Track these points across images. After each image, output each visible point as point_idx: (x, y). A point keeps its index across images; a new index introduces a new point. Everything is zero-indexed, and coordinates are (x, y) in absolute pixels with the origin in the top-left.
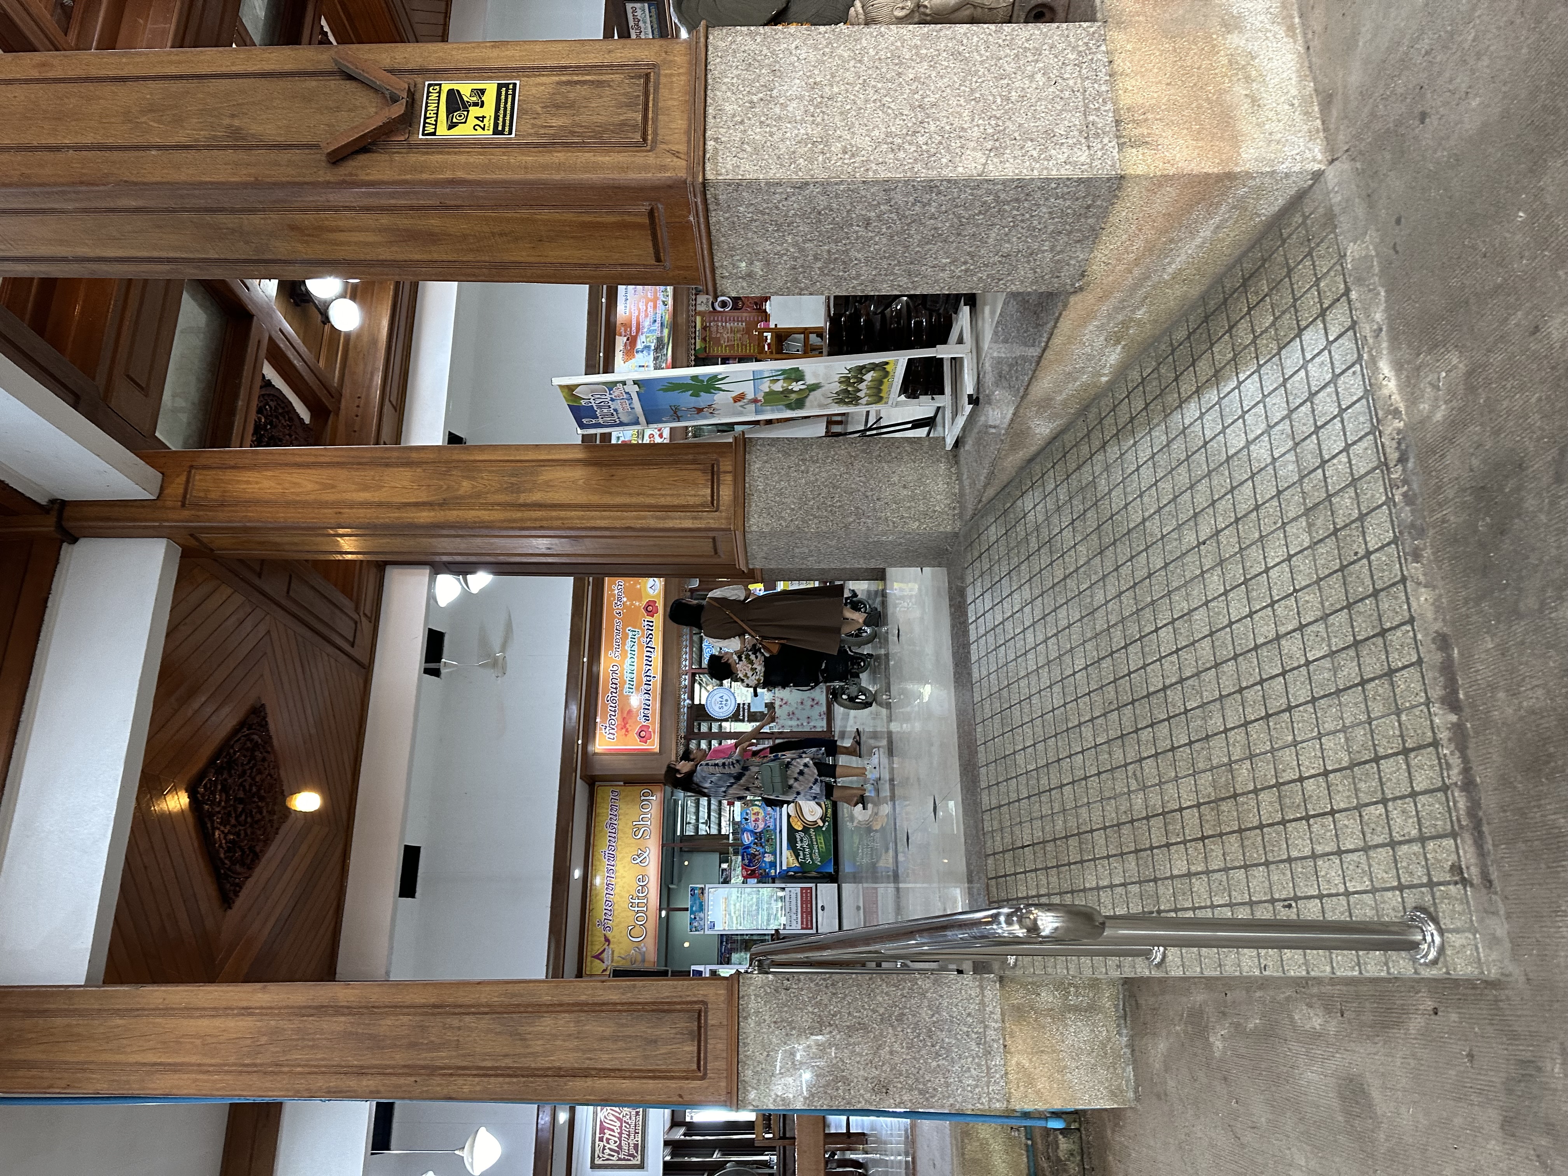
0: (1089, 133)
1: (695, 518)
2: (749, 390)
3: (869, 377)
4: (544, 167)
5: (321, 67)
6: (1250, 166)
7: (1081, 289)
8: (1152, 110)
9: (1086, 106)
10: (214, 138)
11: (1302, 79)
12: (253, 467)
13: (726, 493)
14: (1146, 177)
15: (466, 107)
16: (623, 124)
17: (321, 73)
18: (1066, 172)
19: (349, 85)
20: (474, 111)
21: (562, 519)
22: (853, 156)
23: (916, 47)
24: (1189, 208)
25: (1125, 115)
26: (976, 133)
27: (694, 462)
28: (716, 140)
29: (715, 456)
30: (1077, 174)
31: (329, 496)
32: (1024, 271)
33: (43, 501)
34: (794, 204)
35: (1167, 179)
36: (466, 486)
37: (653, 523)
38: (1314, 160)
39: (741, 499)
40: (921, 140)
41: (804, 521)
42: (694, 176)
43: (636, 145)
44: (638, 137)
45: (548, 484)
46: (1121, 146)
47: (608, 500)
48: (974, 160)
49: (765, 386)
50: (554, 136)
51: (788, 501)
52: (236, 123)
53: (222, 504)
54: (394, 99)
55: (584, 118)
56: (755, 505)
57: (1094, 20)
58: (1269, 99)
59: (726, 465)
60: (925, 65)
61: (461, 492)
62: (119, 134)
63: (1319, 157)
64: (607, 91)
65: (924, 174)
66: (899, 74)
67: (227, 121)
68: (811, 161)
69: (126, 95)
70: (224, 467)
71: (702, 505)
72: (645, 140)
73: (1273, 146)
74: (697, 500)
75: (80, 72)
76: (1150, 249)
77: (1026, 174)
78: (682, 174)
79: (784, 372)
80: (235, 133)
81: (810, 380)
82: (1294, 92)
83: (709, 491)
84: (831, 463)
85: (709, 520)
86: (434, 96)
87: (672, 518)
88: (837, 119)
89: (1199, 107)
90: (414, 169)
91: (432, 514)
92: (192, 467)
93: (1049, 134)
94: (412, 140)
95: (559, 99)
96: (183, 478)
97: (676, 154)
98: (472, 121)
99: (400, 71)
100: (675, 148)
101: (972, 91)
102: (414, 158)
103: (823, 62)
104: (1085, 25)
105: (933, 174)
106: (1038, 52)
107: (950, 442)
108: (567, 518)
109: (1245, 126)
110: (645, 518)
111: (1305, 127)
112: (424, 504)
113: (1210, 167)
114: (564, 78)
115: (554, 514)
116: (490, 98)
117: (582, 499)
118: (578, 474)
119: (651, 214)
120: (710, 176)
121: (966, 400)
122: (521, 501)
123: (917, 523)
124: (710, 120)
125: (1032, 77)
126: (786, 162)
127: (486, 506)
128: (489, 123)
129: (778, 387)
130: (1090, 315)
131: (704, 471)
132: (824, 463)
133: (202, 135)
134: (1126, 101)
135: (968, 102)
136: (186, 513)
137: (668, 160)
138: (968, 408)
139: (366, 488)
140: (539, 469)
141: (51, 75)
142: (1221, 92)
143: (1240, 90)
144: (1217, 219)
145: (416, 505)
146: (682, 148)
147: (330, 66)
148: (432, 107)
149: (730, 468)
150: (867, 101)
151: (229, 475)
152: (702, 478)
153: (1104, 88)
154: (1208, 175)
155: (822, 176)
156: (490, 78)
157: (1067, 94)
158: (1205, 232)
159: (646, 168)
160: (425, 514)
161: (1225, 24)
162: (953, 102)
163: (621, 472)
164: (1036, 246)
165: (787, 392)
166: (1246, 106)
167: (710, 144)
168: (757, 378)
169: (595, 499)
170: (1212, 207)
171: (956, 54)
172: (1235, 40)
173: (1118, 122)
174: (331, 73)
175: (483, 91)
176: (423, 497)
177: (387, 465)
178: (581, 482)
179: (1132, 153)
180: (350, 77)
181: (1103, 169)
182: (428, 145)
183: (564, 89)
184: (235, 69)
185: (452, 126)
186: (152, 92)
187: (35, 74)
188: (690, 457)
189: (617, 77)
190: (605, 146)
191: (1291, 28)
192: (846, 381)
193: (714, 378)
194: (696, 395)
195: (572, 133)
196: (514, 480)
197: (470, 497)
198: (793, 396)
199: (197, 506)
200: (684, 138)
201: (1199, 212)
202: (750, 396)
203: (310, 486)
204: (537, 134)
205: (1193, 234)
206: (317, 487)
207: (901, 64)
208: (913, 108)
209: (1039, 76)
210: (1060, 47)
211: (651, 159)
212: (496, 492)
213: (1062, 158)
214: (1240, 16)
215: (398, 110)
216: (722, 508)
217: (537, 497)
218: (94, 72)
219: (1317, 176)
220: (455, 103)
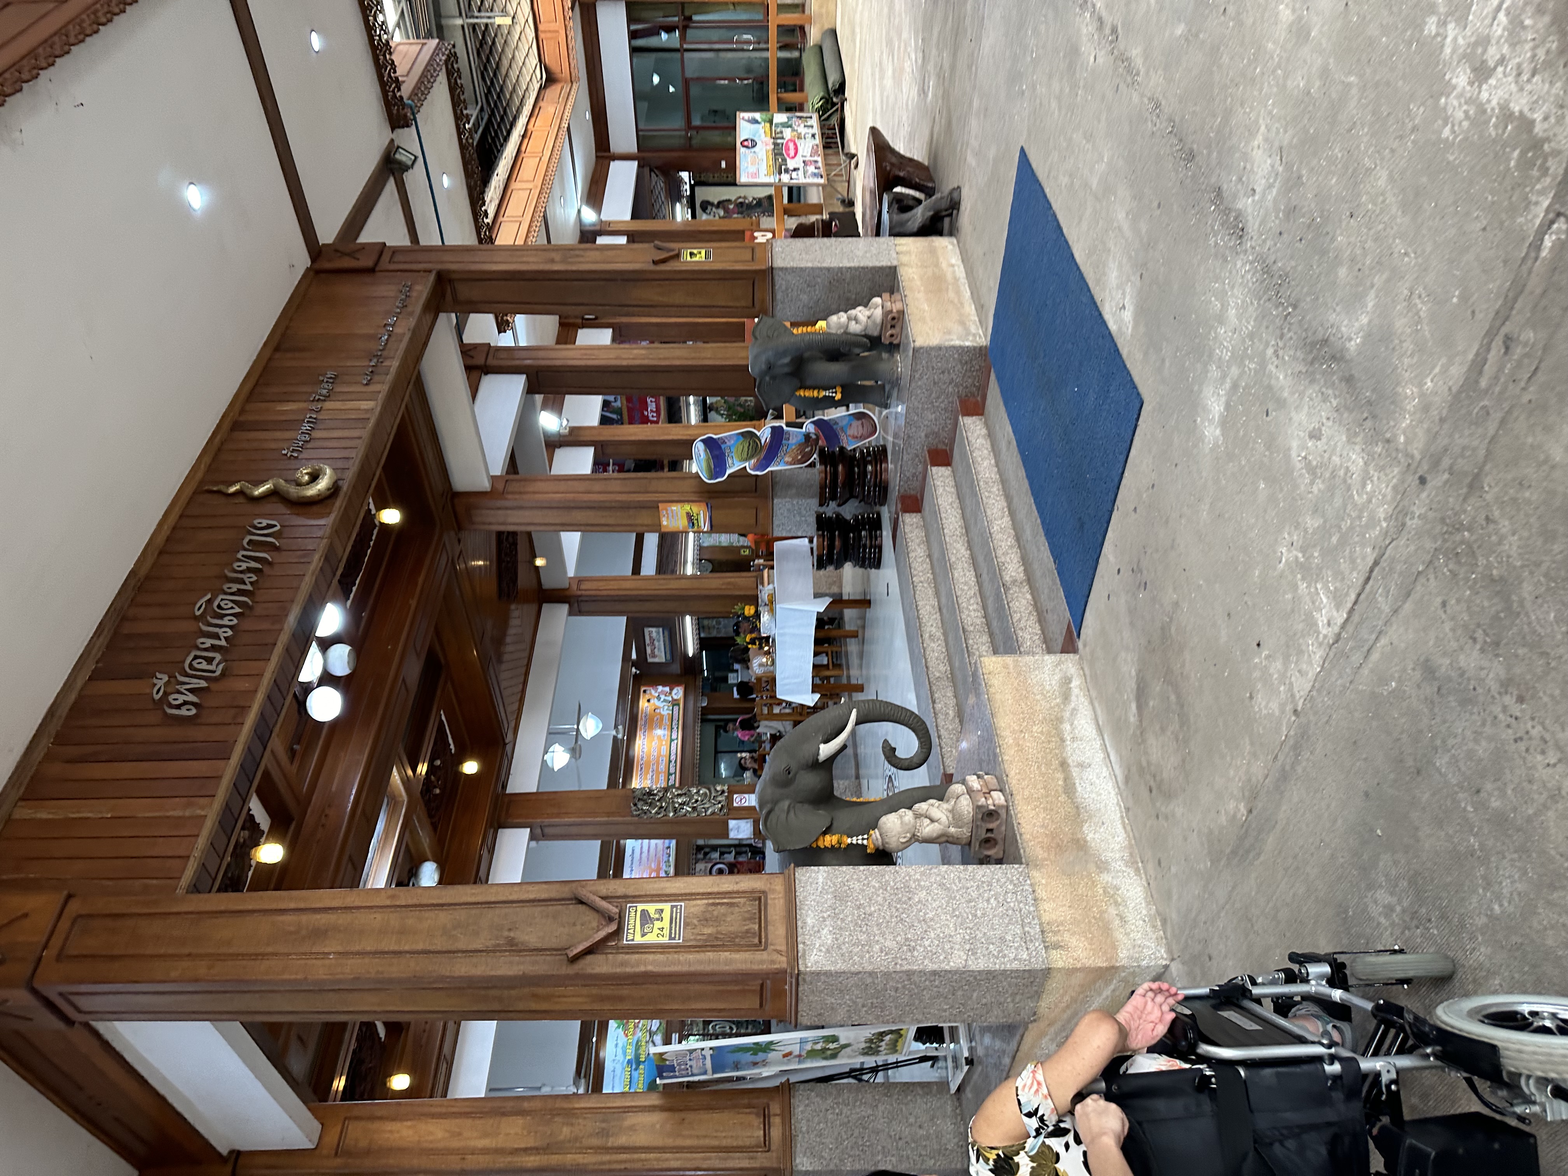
0: (1025, 938)
1: (752, 1158)
2: (796, 1050)
3: (888, 1038)
4: (700, 962)
5: (564, 896)
6: (1124, 962)
7: (1035, 1021)
8: (1062, 924)
9: (1022, 920)
10: (498, 945)
11: (1148, 904)
12: (393, 1119)
13: (776, 1133)
14: (1063, 968)
15: (652, 920)
16: (747, 931)
17: (563, 899)
18: (1015, 965)
19: (581, 908)
20: (658, 924)
21: (642, 1160)
22: (886, 954)
23: (918, 880)
24: (1094, 982)
25: (1047, 928)
26: (958, 938)
27: (749, 1106)
28: (804, 943)
29: (765, 1101)
30: (1022, 968)
31: (455, 1144)
32: (996, 1012)
33: (224, 1151)
34: (851, 981)
35: (1075, 970)
36: (566, 1131)
37: (718, 1164)
38: (1162, 958)
39: (789, 1141)
40: (927, 943)
41: (841, 1160)
42: (793, 969)
43: (755, 945)
44: (756, 941)
45: (632, 1128)
46: (1046, 948)
47: (680, 1142)
48: (960, 957)
49: (809, 1047)
50: (706, 940)
51: (827, 1141)
52: (512, 934)
53: (368, 1152)
54: (610, 919)
55: (723, 929)
56: (800, 1146)
57: (1021, 863)
58: (1130, 917)
59: (775, 1108)
60: (924, 893)
61: (562, 1137)
62: (440, 944)
63: (1165, 956)
64: (737, 909)
65: (931, 967)
66: (910, 899)
67: (506, 934)
68: (862, 957)
69: (443, 917)
70: (372, 1118)
71: (758, 1146)
72: (760, 942)
73: (1137, 949)
74: (753, 1142)
75: (415, 901)
76: (1074, 1000)
77: (991, 967)
78: (785, 965)
79: (824, 1037)
80: (511, 942)
81: (843, 1041)
82: (1144, 912)
83: (762, 1132)
84: (860, 1106)
85: (762, 1160)
86: (633, 914)
87: (733, 1158)
88: (875, 929)
89: (1090, 922)
90: (622, 964)
91: (538, 1158)
92: (346, 1119)
93: (1002, 939)
94: (620, 944)
95: (708, 916)
96: (338, 1128)
97: (779, 952)
98: (656, 931)
99: (612, 897)
100: (779, 948)
101: (954, 910)
102: (621, 957)
103: (863, 890)
104: (1016, 866)
105: (935, 967)
106: (990, 884)
107: (953, 1088)
108: (646, 1160)
109: (1119, 935)
110: (709, 1159)
111: (1154, 937)
112: (531, 1149)
113: (1101, 963)
114: (711, 901)
115: (636, 1156)
116: (666, 915)
117: (659, 1142)
118: (656, 1118)
119: (762, 985)
120: (802, 968)
121: (964, 1061)
122: (610, 1144)
123: (933, 1161)
124: (799, 930)
125: (988, 901)
126: (847, 959)
127: (583, 1150)
128: (666, 932)
129: (818, 1047)
130: (1042, 1034)
131: (757, 1115)
132: (854, 1106)
133: (490, 943)
134: (1046, 918)
135: (952, 917)
136: (339, 1161)
137: (776, 956)
138: (966, 1068)
139: (485, 1135)
140: (625, 1115)
141: (398, 903)
142: (1102, 912)
143: (1112, 911)
144: (1112, 987)
145: (526, 1150)
146: (783, 948)
147: (568, 896)
148: (632, 922)
149: (778, 1111)
150: (892, 917)
151: (376, 1125)
152: (757, 1121)
153: (1032, 909)
154: (1100, 968)
155: (869, 968)
156: (666, 901)
157: (1010, 912)
158: (1107, 992)
159: (762, 962)
160: (532, 1158)
161: (1098, 867)
162: (943, 917)
163: (690, 1116)
164: (1002, 1000)
165: (824, 1050)
166: (1117, 922)
167: (801, 946)
168: (802, 1041)
169: (669, 1142)
170: (1108, 983)
171: (942, 885)
172: (1106, 878)
173: (1043, 932)
174: (571, 899)
175: (662, 911)
176: (531, 1143)
177: (504, 1114)
178: (658, 1126)
179: (1055, 954)
180: (581, 902)
181: (1037, 964)
182: (630, 947)
183: (710, 909)
184: (511, 898)
185: (643, 936)
186: (461, 915)
187: (388, 903)
188: (746, 1101)
189: (742, 900)
190: (739, 948)
191: (1137, 870)
192: (870, 1041)
193: (771, 1043)
194: (755, 1054)
195: (717, 938)
196: (604, 1125)
197: (569, 1141)
198: (829, 1052)
199: (349, 1154)
200: (784, 942)
201: (1100, 983)
202: (797, 1053)
203: (440, 1134)
204: (695, 940)
205: (1100, 995)
206: (447, 1135)
207: (910, 892)
208: (920, 922)
209: (992, 900)
210: (1003, 880)
211: (764, 956)
212: (591, 1135)
213: (1012, 956)
214: (1107, 862)
215: (613, 927)
216: (773, 1148)
217: (622, 1140)
218: (425, 901)
219: (1166, 967)
220: (646, 918)
